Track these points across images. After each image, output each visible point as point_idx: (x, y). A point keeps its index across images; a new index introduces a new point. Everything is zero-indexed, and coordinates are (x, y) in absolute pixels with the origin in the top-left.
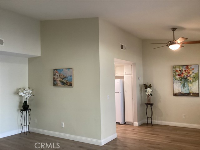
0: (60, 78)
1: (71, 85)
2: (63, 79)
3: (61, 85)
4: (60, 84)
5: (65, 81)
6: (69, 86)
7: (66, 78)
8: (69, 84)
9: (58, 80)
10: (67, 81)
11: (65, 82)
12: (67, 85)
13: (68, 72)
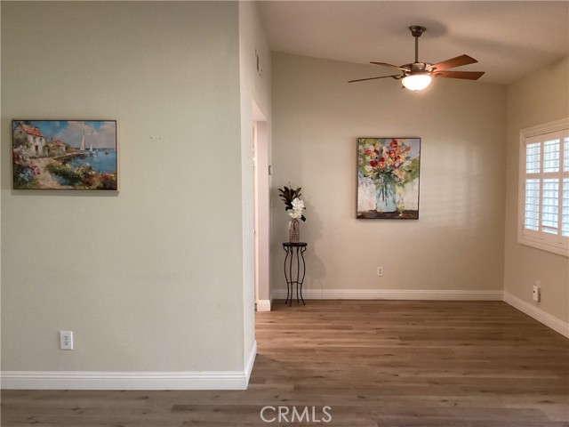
0: (52, 155)
1: (109, 186)
2: (66, 160)
3: (58, 186)
4: (49, 180)
5: (77, 171)
6: (98, 188)
7: (82, 157)
8: (98, 183)
9: (41, 164)
10: (90, 168)
11: (80, 173)
12: (89, 184)
13: (95, 133)
